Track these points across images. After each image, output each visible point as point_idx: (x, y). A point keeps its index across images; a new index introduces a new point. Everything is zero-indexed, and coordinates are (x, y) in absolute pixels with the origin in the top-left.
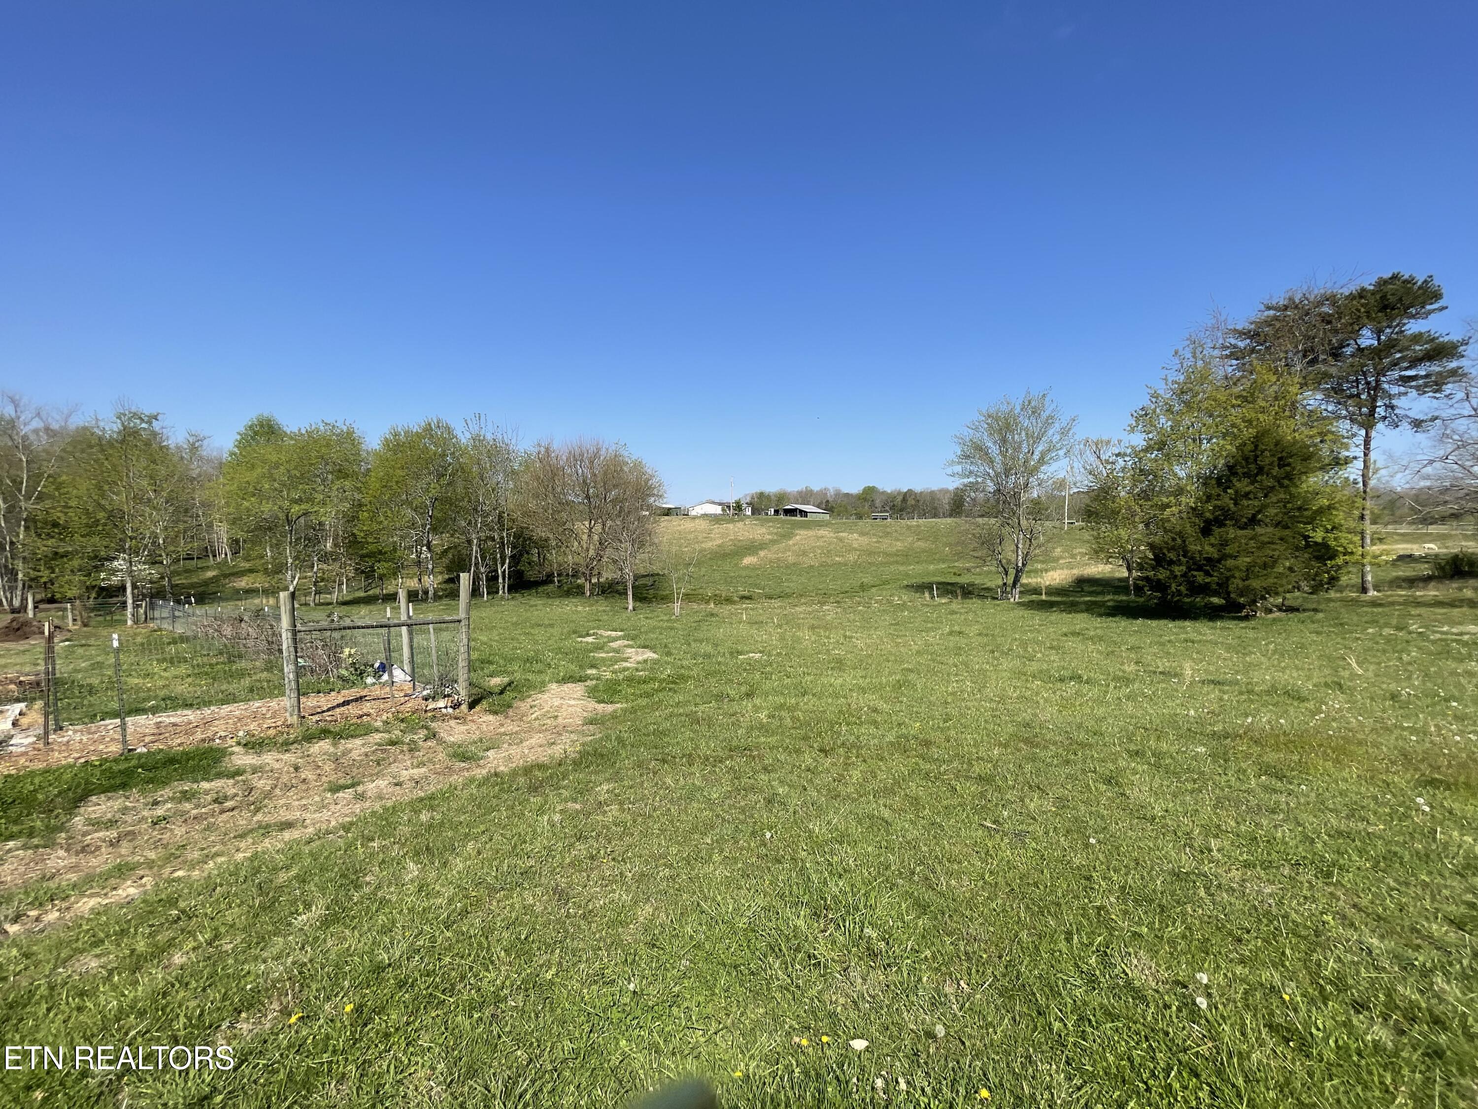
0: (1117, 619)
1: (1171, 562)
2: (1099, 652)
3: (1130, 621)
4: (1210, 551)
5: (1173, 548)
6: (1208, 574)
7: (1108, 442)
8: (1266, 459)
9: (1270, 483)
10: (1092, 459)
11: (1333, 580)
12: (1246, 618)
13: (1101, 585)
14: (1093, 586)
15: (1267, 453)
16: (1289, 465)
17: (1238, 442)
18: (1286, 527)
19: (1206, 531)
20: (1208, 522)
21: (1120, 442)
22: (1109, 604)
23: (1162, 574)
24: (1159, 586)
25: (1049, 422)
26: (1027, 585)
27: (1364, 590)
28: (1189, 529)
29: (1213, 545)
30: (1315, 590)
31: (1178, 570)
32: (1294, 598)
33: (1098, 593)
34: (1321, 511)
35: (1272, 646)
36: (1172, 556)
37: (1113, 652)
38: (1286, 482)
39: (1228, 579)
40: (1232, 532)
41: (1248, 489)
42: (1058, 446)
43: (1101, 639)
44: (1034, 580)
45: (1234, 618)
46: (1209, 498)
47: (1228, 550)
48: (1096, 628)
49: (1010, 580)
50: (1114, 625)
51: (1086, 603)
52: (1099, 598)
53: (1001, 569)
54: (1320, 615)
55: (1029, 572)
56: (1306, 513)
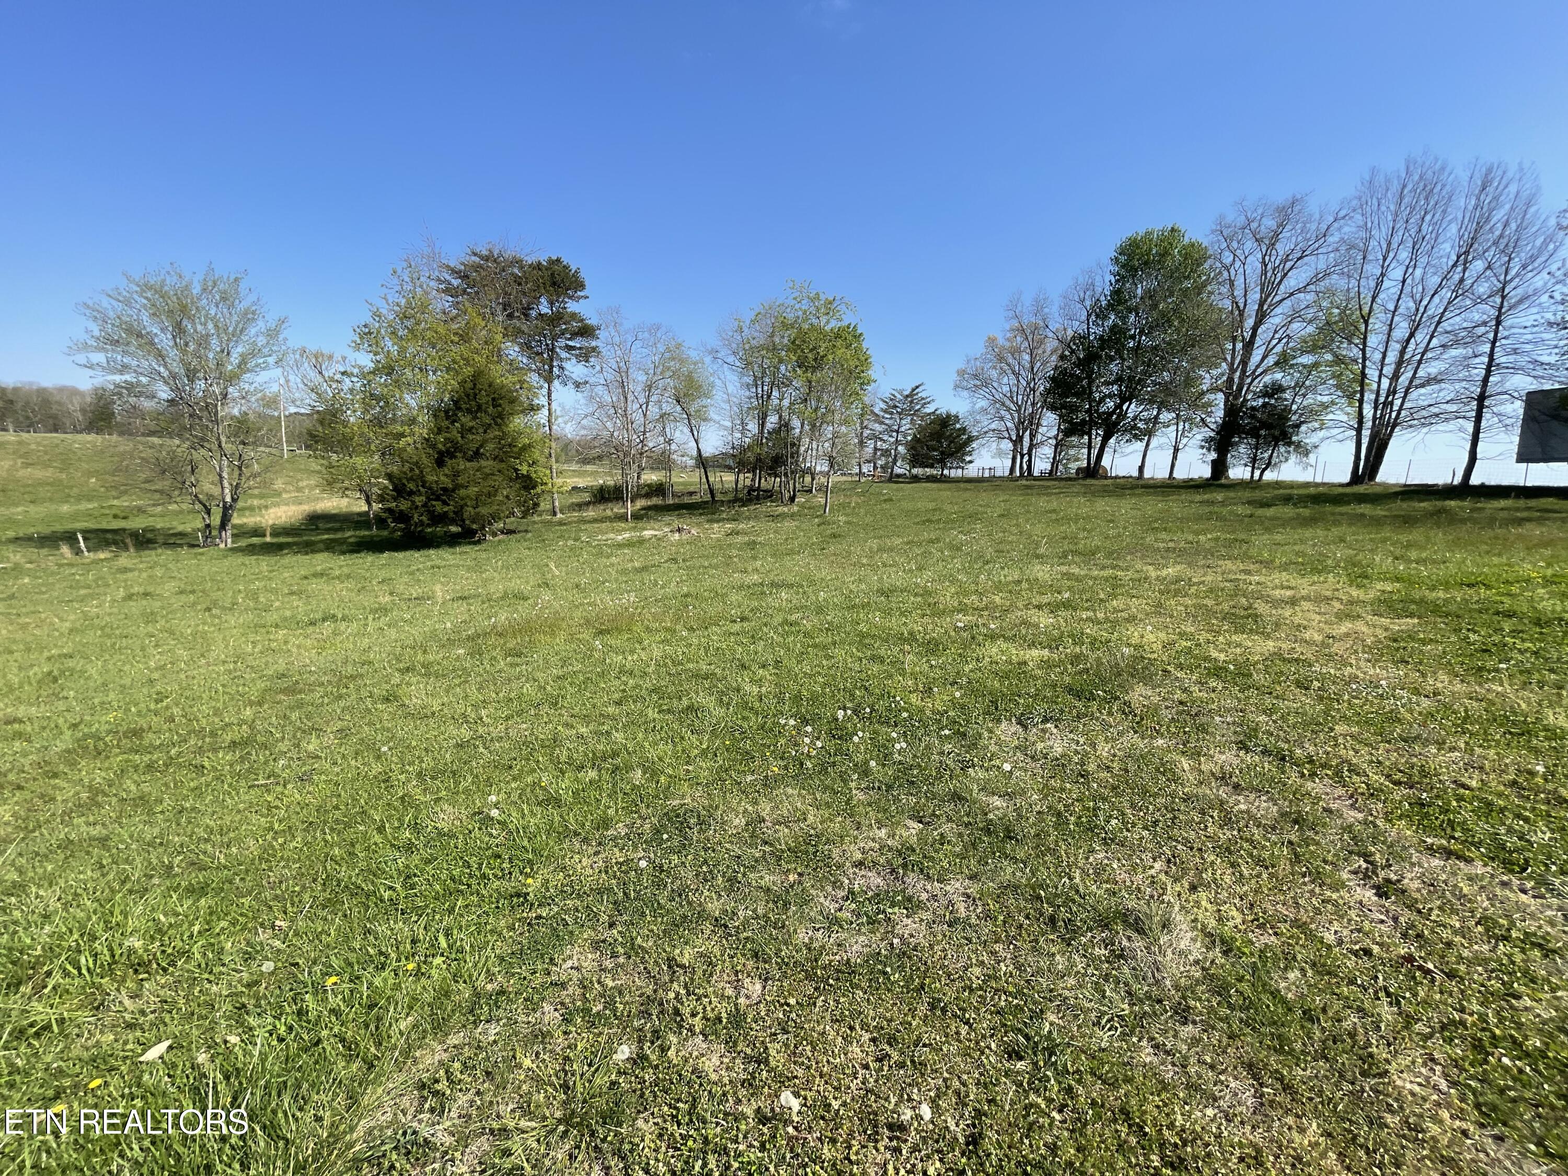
0: (363, 555)
1: (411, 493)
2: (348, 590)
3: (377, 555)
4: (446, 482)
5: (411, 479)
6: (445, 503)
7: (330, 357)
8: (483, 399)
9: (488, 420)
10: (312, 374)
11: (536, 505)
12: (479, 542)
13: (336, 521)
14: (328, 522)
15: (483, 393)
16: (500, 405)
17: (460, 378)
18: (502, 461)
19: (440, 463)
20: (441, 453)
21: (344, 358)
22: (351, 540)
23: (404, 505)
24: (402, 517)
25: (248, 317)
26: (241, 526)
27: (555, 514)
28: (425, 460)
29: (446, 475)
30: (525, 514)
31: (419, 500)
32: (511, 522)
33: (336, 530)
34: (525, 448)
35: (500, 563)
36: (411, 486)
37: (364, 587)
38: (499, 421)
39: (462, 507)
40: (462, 464)
41: (471, 424)
42: (266, 351)
43: (348, 576)
44: (253, 519)
45: (470, 543)
46: (440, 431)
47: (460, 480)
48: (341, 567)
49: (216, 520)
50: (361, 561)
51: (322, 541)
52: (339, 535)
53: (198, 506)
54: (530, 535)
55: (243, 509)
56: (515, 449)
